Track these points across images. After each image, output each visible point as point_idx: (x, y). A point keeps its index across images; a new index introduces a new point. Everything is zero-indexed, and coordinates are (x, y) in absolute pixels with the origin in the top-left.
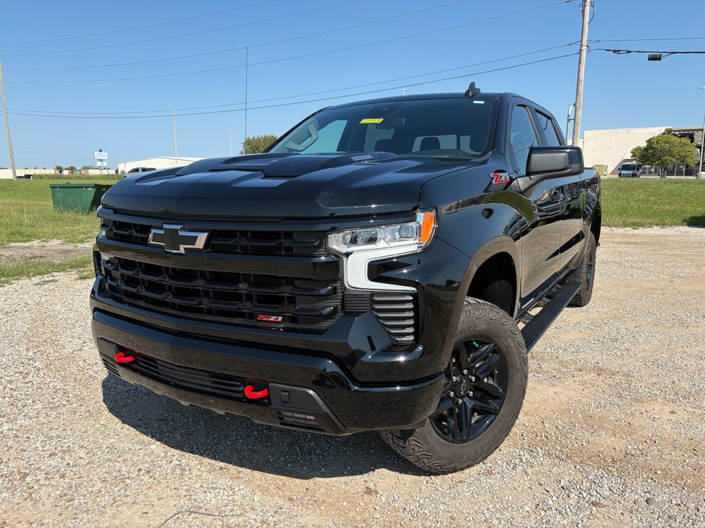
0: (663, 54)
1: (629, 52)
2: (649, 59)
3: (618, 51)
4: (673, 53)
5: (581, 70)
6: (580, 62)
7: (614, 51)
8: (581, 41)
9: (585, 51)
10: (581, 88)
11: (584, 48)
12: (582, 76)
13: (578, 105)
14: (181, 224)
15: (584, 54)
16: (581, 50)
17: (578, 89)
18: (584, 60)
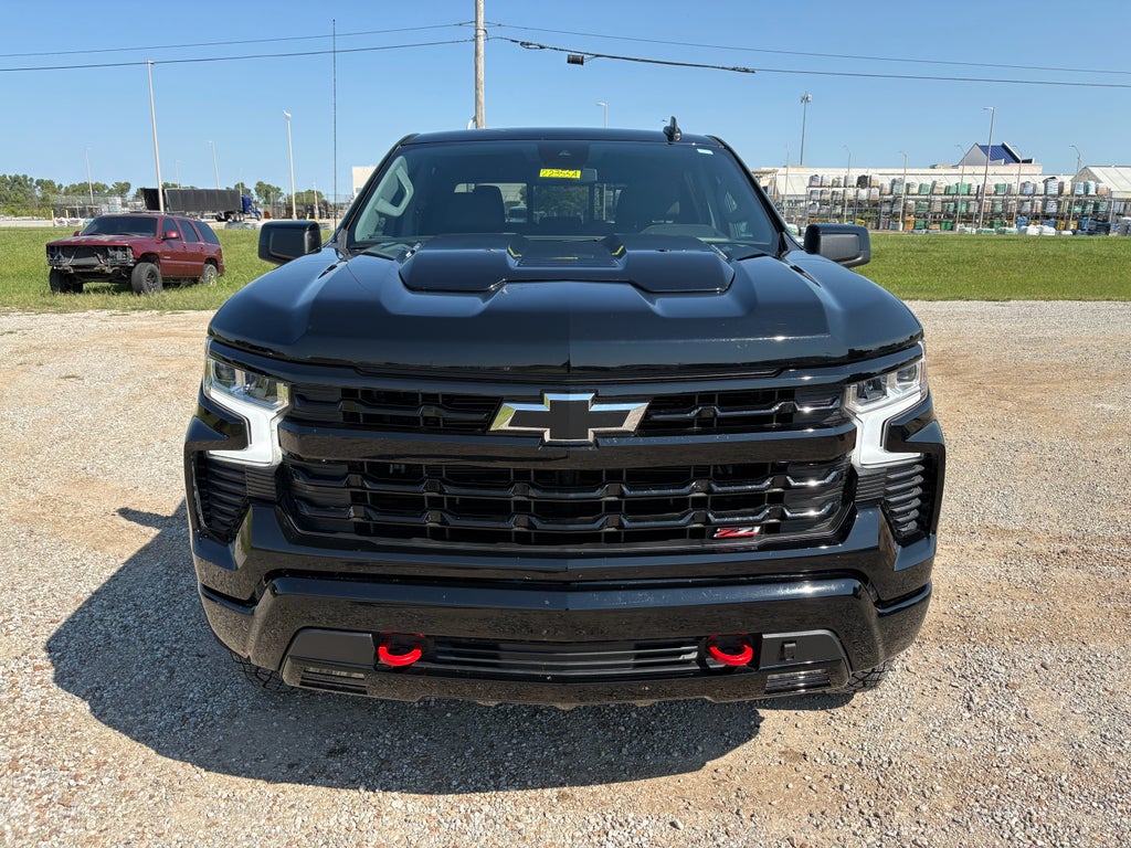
0: (586, 57)
1: (541, 47)
2: (569, 62)
3: (528, 44)
4: (597, 56)
5: (479, 68)
6: (477, 54)
7: (522, 44)
8: (476, 22)
9: (482, 38)
10: (482, 94)
11: (481, 33)
12: (482, 77)
13: (479, 120)
14: (590, 392)
15: (481, 41)
16: (476, 36)
17: (477, 96)
18: (481, 52)
